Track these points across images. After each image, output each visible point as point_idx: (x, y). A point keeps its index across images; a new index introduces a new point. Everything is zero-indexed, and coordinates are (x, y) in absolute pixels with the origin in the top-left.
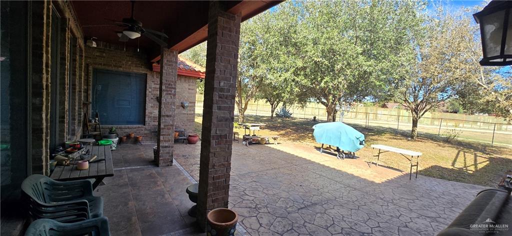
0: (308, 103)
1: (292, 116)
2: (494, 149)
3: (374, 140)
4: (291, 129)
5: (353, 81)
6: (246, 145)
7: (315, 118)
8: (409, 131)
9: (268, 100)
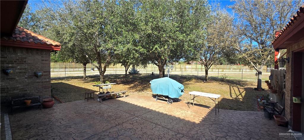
0: (148, 65)
1: (139, 73)
2: (243, 82)
3: (187, 84)
4: (138, 82)
5: (173, 49)
6: (100, 101)
7: (153, 73)
8: (204, 76)
9: (123, 64)
